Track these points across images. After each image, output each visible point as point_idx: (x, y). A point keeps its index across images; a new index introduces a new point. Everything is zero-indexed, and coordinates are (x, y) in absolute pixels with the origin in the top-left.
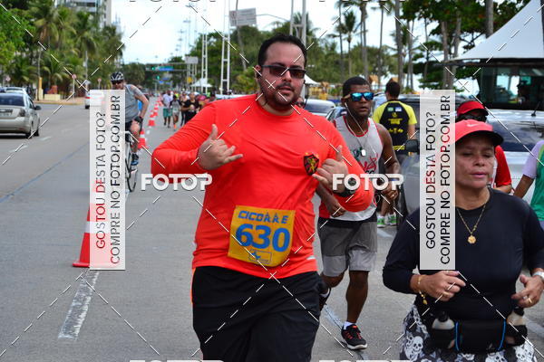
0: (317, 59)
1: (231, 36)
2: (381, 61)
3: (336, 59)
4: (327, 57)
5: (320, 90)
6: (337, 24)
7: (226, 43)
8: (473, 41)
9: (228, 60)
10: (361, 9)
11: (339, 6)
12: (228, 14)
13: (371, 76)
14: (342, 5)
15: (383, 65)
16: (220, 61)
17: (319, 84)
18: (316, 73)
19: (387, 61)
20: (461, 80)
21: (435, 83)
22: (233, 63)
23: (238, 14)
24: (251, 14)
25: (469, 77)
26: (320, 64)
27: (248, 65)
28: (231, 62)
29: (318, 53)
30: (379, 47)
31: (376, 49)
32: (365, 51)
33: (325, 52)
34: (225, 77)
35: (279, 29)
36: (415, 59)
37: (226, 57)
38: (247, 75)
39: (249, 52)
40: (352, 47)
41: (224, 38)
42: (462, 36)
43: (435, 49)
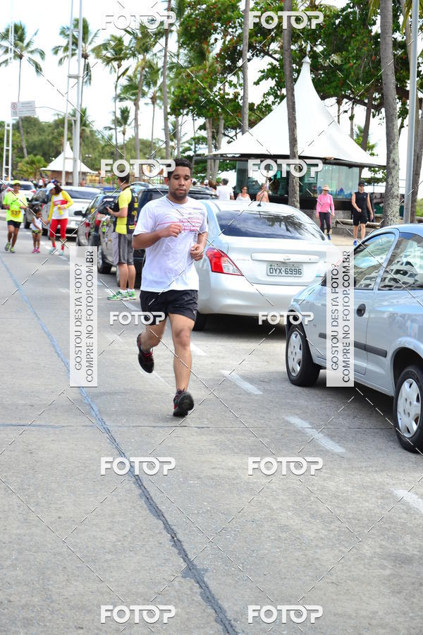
0: (94, 149)
1: (13, 125)
2: (153, 152)
3: (113, 150)
4: (103, 148)
5: (97, 178)
6: (114, 118)
7: (8, 131)
8: (236, 135)
9: (10, 148)
10: (135, 104)
11: (115, 101)
12: (10, 105)
14: (118, 100)
16: (3, 148)
17: (97, 172)
18: (93, 162)
22: (16, 151)
23: (19, 106)
24: (30, 105)
25: (232, 170)
26: (97, 154)
27: (29, 153)
28: (13, 150)
29: (95, 143)
31: (149, 141)
32: (138, 143)
33: (102, 143)
34: (7, 164)
35: (59, 119)
36: (184, 151)
37: (8, 145)
38: (28, 163)
39: (30, 141)
40: (127, 139)
41: (6, 127)
42: (226, 133)
43: (202, 144)
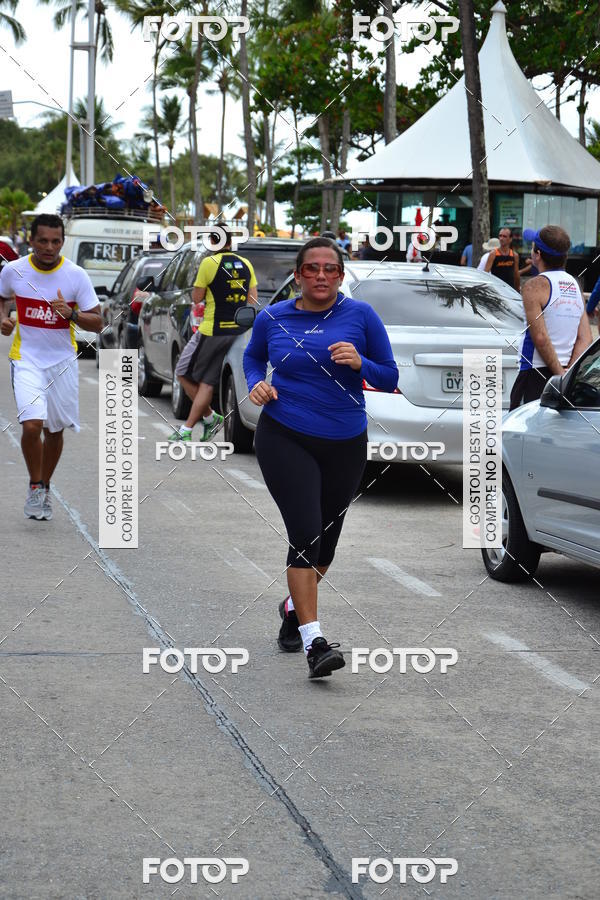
2: (224, 179)
3: (149, 175)
4: (134, 172)
6: (152, 118)
8: (373, 146)
10: (189, 93)
11: (154, 88)
13: (207, 205)
14: (159, 86)
15: (227, 187)
19: (232, 181)
20: (354, 213)
21: (313, 218)
25: (366, 207)
29: (120, 165)
30: (219, 157)
31: (216, 160)
32: (197, 163)
33: (132, 164)
35: (54, 124)
36: (280, 176)
40: (176, 155)
42: (355, 140)
43: (312, 162)
